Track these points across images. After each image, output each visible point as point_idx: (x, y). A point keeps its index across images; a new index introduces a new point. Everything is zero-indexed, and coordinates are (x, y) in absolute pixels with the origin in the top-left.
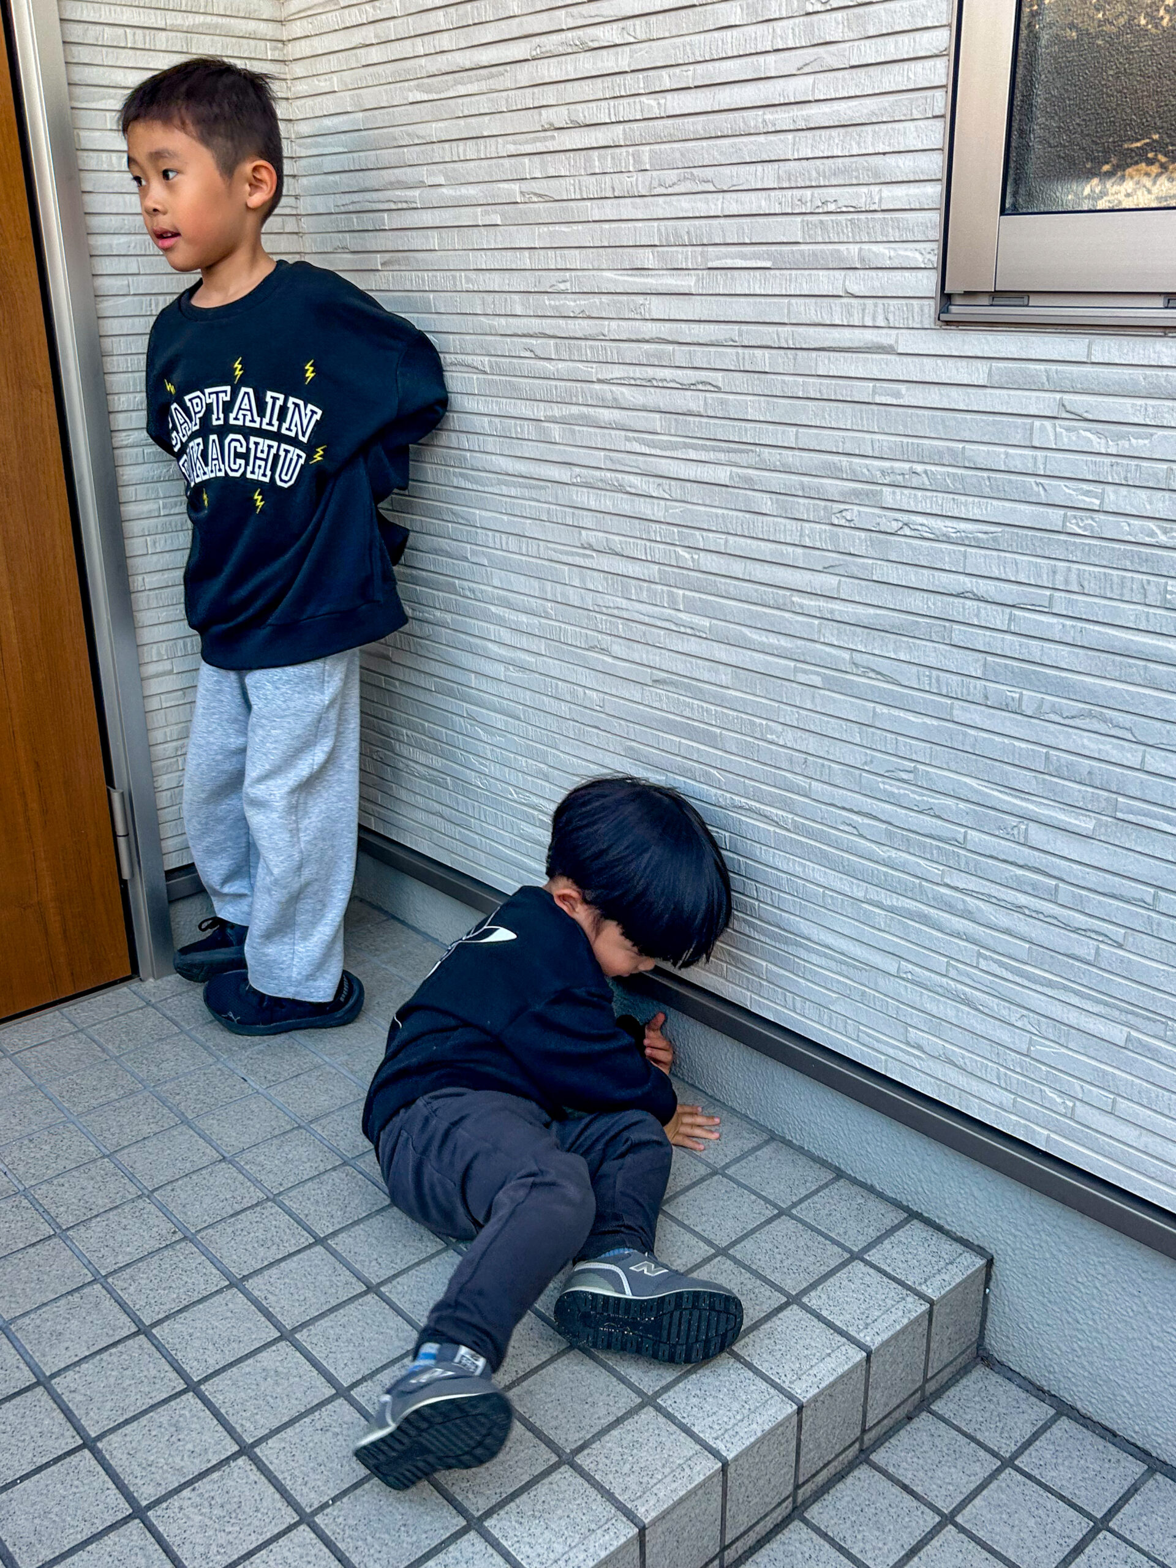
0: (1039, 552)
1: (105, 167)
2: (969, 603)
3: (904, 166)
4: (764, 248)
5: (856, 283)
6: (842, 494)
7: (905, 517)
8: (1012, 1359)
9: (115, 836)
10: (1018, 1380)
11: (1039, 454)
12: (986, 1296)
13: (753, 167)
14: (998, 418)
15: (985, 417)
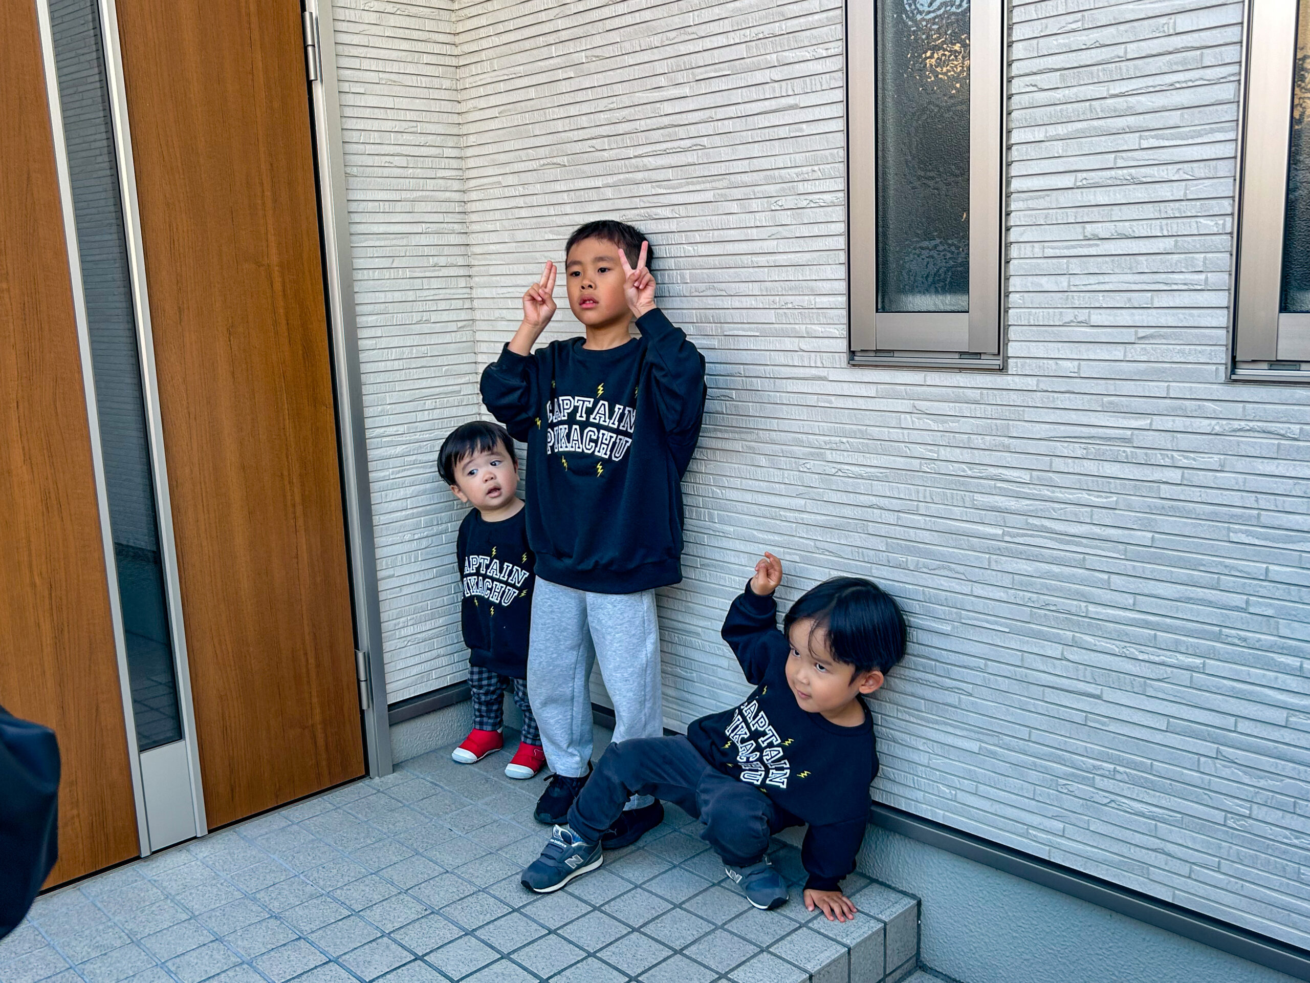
0: (909, 482)
1: (366, 278)
2: (875, 511)
3: (826, 287)
4: (755, 325)
5: (805, 344)
6: (804, 454)
7: (839, 466)
8: (937, 964)
9: (359, 681)
10: (942, 977)
11: (906, 431)
12: (919, 926)
13: (747, 284)
14: (883, 413)
15: (876, 413)
